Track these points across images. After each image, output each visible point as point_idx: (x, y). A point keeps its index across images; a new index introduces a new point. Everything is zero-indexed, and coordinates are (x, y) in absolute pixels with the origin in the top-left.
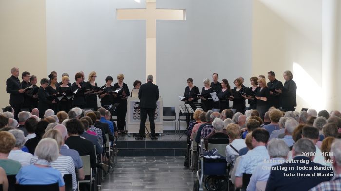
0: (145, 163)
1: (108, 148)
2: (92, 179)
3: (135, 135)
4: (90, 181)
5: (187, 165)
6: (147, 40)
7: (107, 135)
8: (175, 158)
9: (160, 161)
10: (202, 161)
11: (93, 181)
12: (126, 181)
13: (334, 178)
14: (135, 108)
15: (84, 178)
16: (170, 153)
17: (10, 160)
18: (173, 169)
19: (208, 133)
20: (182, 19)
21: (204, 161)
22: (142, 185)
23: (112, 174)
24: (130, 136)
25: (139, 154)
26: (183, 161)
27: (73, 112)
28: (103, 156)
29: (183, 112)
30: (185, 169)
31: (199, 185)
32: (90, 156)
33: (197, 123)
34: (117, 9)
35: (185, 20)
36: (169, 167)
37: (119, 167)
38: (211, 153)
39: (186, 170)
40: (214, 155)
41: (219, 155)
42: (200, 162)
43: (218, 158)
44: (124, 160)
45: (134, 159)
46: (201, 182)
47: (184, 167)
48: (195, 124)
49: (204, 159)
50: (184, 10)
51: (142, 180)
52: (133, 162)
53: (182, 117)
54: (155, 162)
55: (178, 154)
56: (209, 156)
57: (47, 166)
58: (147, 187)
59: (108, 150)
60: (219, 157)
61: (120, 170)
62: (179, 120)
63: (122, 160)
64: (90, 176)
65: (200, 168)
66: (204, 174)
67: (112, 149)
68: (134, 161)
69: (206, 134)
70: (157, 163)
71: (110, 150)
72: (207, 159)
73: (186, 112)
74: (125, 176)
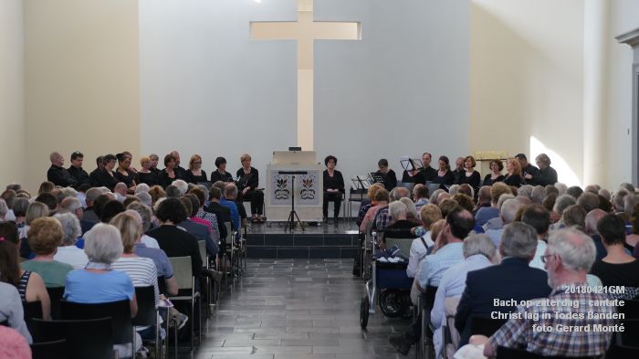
0: (292, 269)
1: (230, 245)
2: (195, 294)
3: (280, 224)
4: (192, 298)
5: (357, 272)
6: (299, 71)
7: (228, 224)
8: (341, 261)
9: (316, 266)
10: (374, 265)
11: (197, 298)
12: (258, 297)
13: (554, 291)
14: (278, 181)
15: (176, 293)
16: (333, 254)
17: (57, 262)
18: (335, 279)
19: (387, 221)
20: (356, 38)
21: (377, 266)
22: (281, 304)
23: (237, 286)
24: (270, 226)
25: (283, 255)
26: (352, 267)
27: (174, 187)
28: (220, 257)
29: (355, 189)
30: (354, 279)
31: (369, 306)
32: (192, 258)
33: (373, 206)
34: (251, 23)
35: (361, 39)
36: (329, 276)
37: (249, 276)
38: (389, 254)
39: (356, 281)
40: (393, 257)
41: (402, 257)
42: (371, 269)
43: (399, 262)
44: (258, 264)
45: (275, 263)
46: (371, 300)
47: (352, 276)
48: (369, 207)
49: (378, 263)
50: (359, 23)
51: (283, 297)
52: (272, 268)
53: (354, 196)
54: (307, 267)
55: (345, 255)
56: (386, 258)
57: (105, 270)
58: (288, 307)
59: (230, 248)
60: (402, 260)
61: (250, 280)
62: (350, 200)
63: (255, 264)
64: (191, 290)
65: (371, 277)
66: (377, 287)
67: (237, 247)
68: (275, 266)
69: (384, 223)
70: (311, 269)
71: (233, 248)
72: (383, 263)
73: (360, 187)
74: (257, 290)
